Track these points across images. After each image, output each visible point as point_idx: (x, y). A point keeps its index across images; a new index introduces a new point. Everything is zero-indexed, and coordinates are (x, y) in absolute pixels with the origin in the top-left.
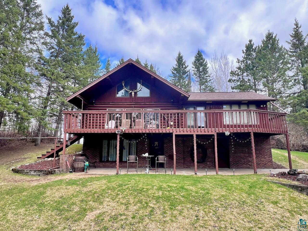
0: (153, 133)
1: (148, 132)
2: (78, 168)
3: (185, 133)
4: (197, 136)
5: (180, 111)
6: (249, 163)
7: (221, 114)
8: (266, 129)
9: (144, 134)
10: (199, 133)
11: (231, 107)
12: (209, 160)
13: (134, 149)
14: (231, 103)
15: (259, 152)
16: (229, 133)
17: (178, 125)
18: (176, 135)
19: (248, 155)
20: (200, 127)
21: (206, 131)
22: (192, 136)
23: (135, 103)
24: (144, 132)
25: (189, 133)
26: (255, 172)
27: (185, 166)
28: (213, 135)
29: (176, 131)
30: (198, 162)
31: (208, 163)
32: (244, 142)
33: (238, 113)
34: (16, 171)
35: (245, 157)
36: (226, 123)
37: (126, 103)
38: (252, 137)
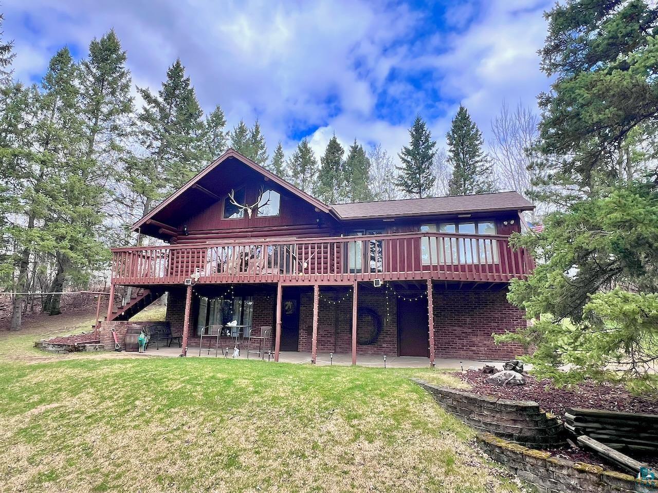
1: (235, 282)
5: (330, 240)
6: (474, 348)
10: (325, 283)
11: (438, 229)
12: (386, 339)
14: (438, 219)
15: (496, 324)
16: (381, 283)
18: (283, 287)
19: (470, 331)
22: (311, 288)
23: (252, 229)
25: (306, 283)
27: (338, 350)
31: (385, 345)
32: (413, 300)
33: (454, 239)
35: (463, 335)
37: (238, 230)
38: (430, 291)
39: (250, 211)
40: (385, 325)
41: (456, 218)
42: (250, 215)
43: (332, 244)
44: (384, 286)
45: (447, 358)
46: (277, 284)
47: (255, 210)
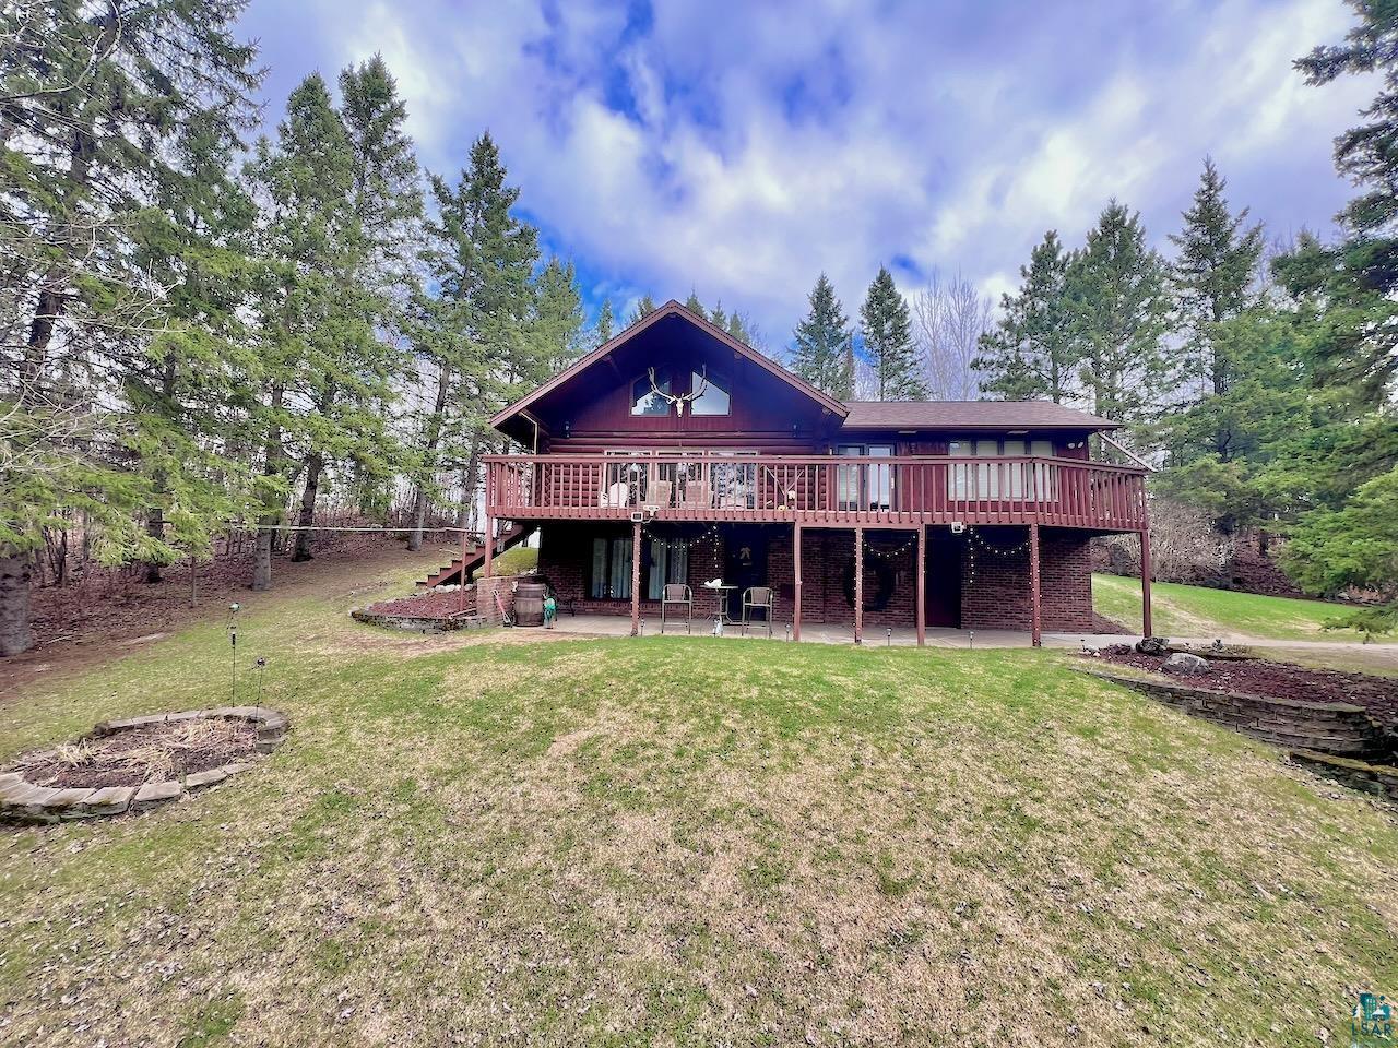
0: (738, 524)
1: (721, 519)
2: (525, 615)
3: (832, 525)
4: (868, 533)
5: (817, 460)
6: (1021, 616)
7: (942, 470)
8: (1078, 516)
9: (711, 524)
11: (974, 449)
12: (899, 603)
13: (680, 568)
14: (973, 436)
15: (1051, 584)
16: (963, 527)
17: (811, 499)
18: (805, 531)
19: (1016, 592)
20: (874, 506)
21: (895, 519)
23: (684, 434)
24: (711, 519)
25: (842, 525)
26: (1037, 643)
27: (828, 618)
28: (916, 533)
29: (804, 519)
30: (866, 609)
31: (896, 612)
32: (1009, 554)
33: (994, 466)
34: (362, 618)
35: (1007, 597)
36: (955, 497)
37: (658, 434)
38: (1035, 539)
39: (680, 405)
40: (897, 583)
41: (999, 436)
42: (680, 411)
43: (812, 467)
44: (966, 532)
45: (985, 629)
46: (792, 525)
47: (687, 405)
